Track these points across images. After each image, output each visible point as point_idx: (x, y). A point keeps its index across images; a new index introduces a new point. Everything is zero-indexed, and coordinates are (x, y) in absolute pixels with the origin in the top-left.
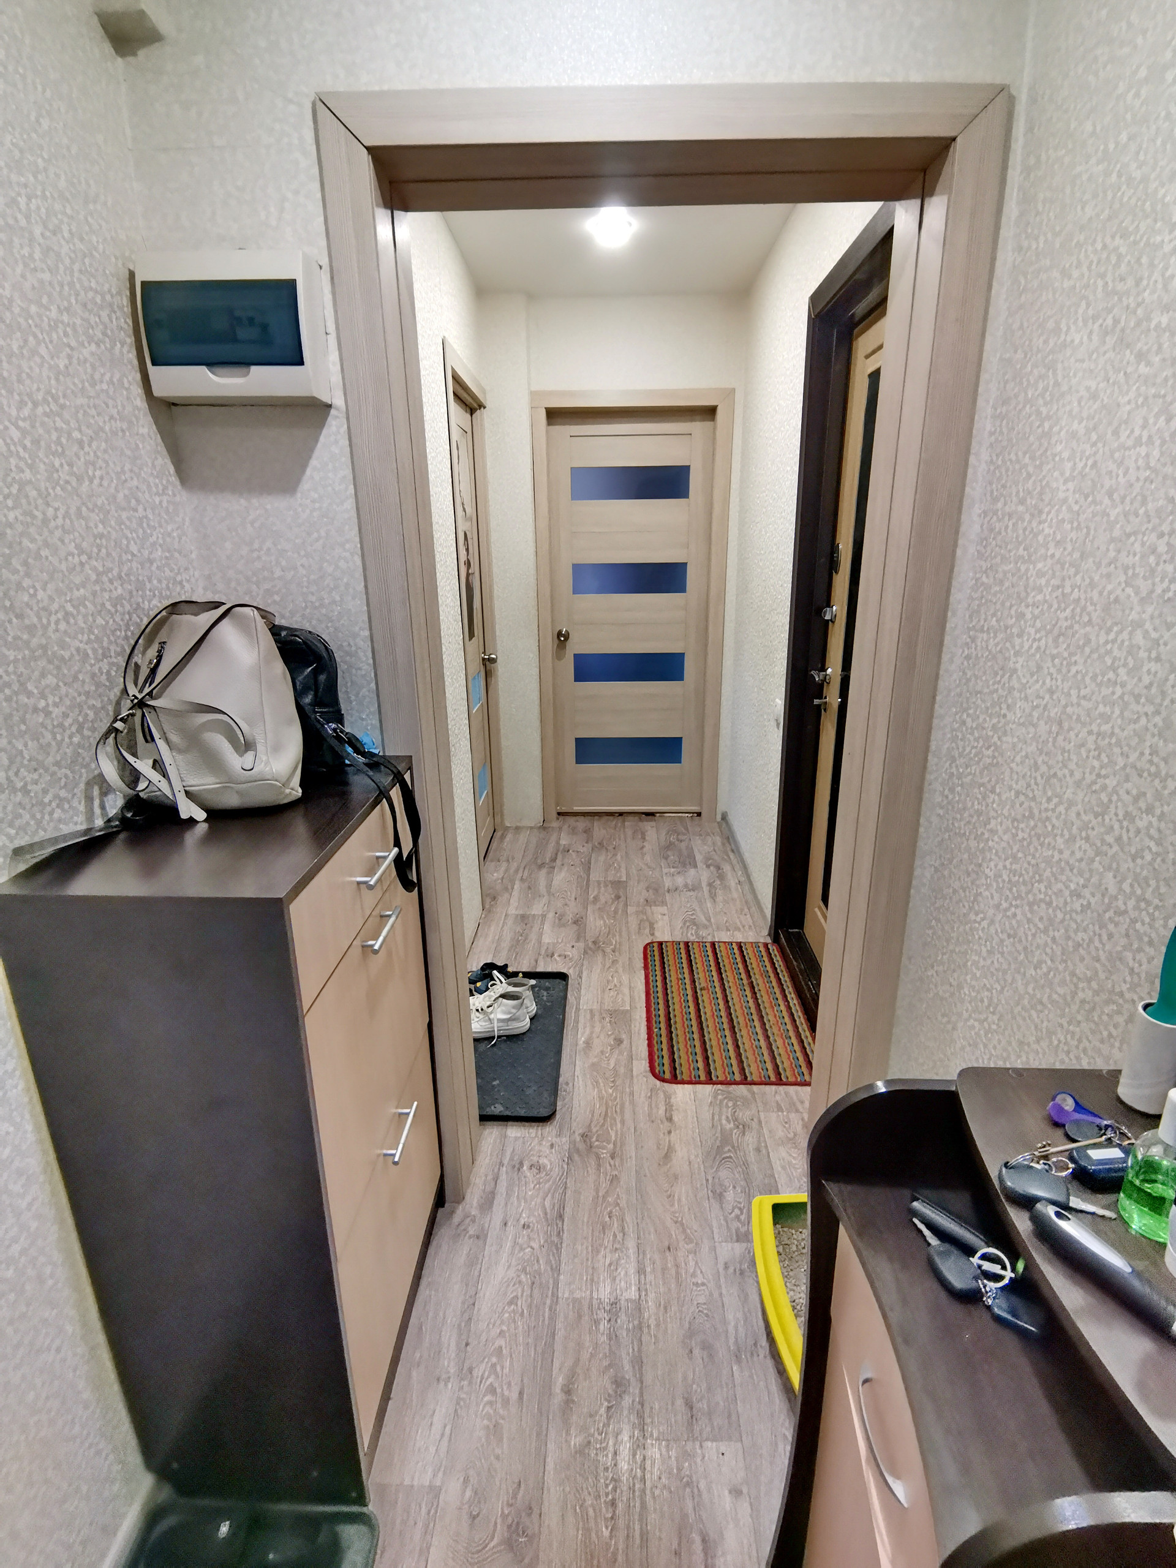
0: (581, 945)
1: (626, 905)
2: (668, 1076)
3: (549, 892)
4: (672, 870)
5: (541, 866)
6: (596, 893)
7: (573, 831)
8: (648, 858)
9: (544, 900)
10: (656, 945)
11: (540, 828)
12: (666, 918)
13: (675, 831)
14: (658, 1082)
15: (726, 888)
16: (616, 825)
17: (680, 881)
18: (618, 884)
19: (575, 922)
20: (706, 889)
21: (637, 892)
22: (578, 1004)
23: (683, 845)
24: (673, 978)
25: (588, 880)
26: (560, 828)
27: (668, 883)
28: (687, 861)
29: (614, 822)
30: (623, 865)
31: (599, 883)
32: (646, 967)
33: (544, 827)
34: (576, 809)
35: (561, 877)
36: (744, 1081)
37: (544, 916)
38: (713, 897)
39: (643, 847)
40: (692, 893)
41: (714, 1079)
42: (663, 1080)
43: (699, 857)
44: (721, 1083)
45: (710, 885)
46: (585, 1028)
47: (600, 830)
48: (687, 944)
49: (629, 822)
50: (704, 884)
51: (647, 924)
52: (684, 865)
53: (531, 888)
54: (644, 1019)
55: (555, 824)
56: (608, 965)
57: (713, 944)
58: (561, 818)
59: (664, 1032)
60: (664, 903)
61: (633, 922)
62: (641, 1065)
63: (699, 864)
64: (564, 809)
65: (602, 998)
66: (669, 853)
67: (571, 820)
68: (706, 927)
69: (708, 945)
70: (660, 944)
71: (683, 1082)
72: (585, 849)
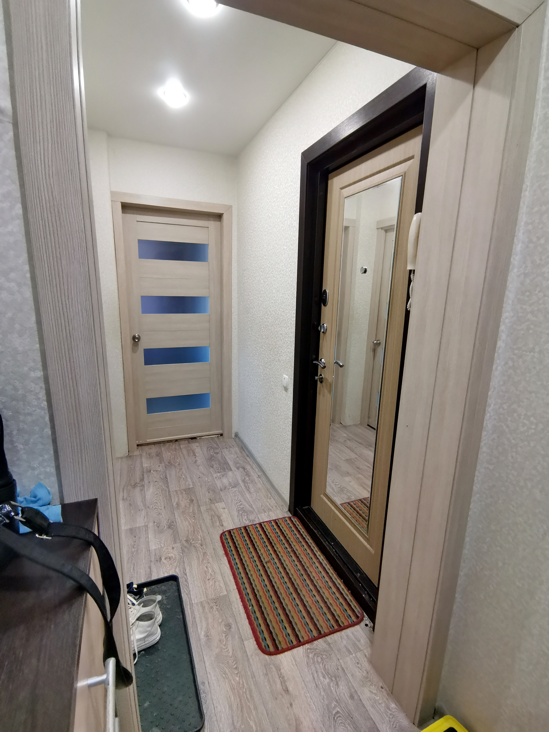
0: (178, 545)
1: (199, 506)
2: (272, 649)
3: (145, 505)
4: (219, 474)
5: (135, 486)
6: (177, 500)
7: (150, 456)
8: (201, 468)
9: (143, 513)
10: (227, 533)
11: (127, 457)
12: (226, 510)
13: (212, 448)
14: (267, 657)
15: (253, 481)
16: (175, 449)
17: (225, 481)
18: (189, 491)
19: (169, 527)
20: (242, 484)
21: (203, 495)
22: (190, 600)
23: (219, 456)
24: (247, 558)
25: (169, 492)
26: (141, 455)
27: (219, 484)
28: (225, 467)
29: (174, 446)
30: (188, 477)
31: (176, 491)
32: (227, 554)
33: (129, 456)
34: (149, 441)
35: (150, 492)
36: (321, 635)
37: (146, 526)
38: (248, 490)
39: (196, 462)
40: (235, 489)
41: (302, 640)
42: (270, 654)
43: (231, 463)
44: (308, 642)
45: (244, 481)
46: (201, 621)
47: (167, 453)
48: (245, 528)
49: (183, 445)
50: (240, 482)
51: (216, 518)
52: (224, 470)
53: (131, 505)
54: (239, 600)
55: (137, 453)
56: (201, 559)
57: (260, 524)
58: (140, 447)
59: (256, 608)
60: (221, 500)
61: (207, 518)
62: (251, 644)
63: (233, 468)
64: (141, 442)
65: (206, 589)
66: (213, 463)
67: (146, 448)
68: (252, 512)
69: (258, 526)
70: (229, 532)
71: (283, 651)
72: (161, 469)
